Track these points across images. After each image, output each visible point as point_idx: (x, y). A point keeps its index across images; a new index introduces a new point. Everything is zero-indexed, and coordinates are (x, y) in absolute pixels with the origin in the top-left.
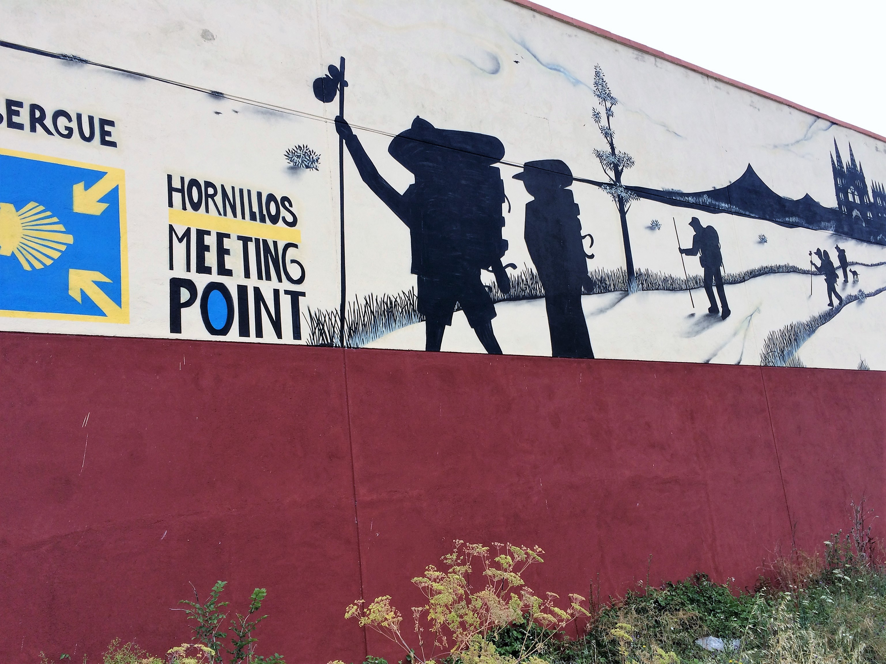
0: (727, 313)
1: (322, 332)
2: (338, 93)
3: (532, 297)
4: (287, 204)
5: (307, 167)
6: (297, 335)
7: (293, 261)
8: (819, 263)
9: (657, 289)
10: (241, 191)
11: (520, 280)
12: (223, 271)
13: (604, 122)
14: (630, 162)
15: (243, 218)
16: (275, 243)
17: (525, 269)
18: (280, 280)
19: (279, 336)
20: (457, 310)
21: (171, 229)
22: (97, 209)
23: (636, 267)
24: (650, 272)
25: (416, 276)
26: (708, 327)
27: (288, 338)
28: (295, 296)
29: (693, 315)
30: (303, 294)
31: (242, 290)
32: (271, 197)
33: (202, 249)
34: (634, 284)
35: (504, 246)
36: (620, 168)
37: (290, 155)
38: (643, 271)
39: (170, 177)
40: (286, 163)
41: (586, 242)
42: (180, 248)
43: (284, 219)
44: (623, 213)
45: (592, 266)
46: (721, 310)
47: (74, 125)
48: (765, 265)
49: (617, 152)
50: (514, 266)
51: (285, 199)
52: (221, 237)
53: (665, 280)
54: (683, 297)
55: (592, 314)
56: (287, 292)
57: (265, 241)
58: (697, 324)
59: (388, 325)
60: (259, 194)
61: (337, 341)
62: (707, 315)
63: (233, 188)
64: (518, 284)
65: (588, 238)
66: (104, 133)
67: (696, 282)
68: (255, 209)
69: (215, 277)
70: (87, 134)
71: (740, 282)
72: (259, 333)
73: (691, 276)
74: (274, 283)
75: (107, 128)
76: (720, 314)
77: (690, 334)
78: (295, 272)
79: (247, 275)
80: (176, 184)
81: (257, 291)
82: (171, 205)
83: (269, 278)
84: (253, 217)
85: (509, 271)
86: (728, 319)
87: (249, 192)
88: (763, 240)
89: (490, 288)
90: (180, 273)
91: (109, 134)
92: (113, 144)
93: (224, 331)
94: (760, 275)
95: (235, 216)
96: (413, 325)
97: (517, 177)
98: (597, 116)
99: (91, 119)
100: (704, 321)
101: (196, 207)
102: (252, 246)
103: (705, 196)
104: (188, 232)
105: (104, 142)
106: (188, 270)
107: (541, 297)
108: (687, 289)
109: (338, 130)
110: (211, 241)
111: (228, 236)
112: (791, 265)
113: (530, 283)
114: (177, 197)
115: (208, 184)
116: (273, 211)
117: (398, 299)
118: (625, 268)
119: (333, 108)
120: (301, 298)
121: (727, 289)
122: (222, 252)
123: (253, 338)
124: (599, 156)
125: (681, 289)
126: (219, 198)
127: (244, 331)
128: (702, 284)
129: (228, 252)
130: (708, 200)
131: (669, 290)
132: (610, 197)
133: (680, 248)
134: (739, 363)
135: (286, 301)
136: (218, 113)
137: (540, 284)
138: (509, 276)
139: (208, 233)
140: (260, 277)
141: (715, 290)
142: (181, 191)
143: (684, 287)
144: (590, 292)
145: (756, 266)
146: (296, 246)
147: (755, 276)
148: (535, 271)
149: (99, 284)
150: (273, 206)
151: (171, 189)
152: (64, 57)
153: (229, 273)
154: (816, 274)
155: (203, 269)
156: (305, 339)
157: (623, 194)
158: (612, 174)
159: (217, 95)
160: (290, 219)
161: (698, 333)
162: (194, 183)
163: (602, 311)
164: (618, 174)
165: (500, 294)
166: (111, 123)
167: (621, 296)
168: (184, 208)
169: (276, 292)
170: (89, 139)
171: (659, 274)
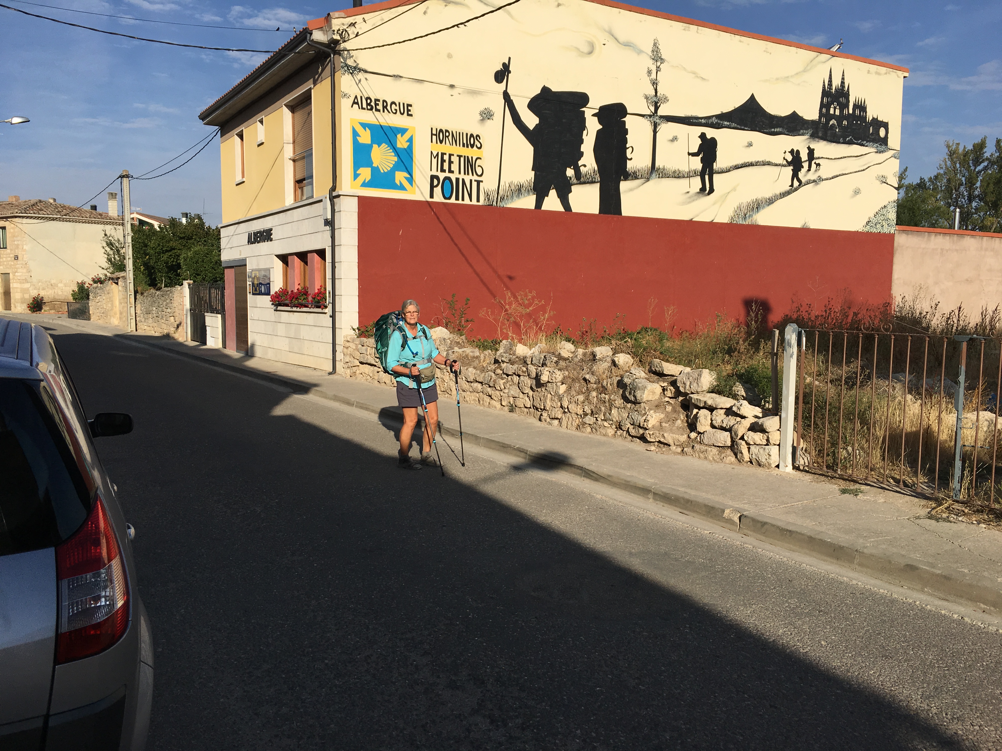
0: (712, 190)
1: (489, 199)
2: (506, 77)
3: (593, 182)
4: (478, 138)
5: (488, 119)
6: (478, 200)
7: (479, 166)
8: (790, 158)
9: (668, 177)
10: (459, 133)
11: (587, 173)
12: (451, 171)
13: (653, 76)
14: (666, 100)
15: (460, 146)
16: (472, 158)
17: (591, 167)
18: (473, 175)
19: (471, 201)
20: (552, 189)
21: (432, 152)
22: (406, 145)
23: (657, 165)
24: (665, 167)
25: (534, 172)
26: (696, 200)
27: (474, 202)
28: (478, 182)
29: (688, 192)
30: (482, 181)
31: (457, 180)
32: (472, 135)
33: (443, 161)
34: (654, 175)
35: (582, 154)
36: (658, 105)
37: (481, 114)
38: (661, 167)
39: (432, 129)
40: (479, 117)
41: (629, 151)
42: (434, 161)
43: (476, 146)
44: (655, 132)
45: (630, 165)
46: (708, 189)
47: (397, 108)
48: (746, 161)
49: (658, 94)
50: (585, 166)
51: (478, 136)
52: (450, 155)
53: (675, 172)
54: (685, 181)
55: (625, 192)
56: (475, 181)
57: (468, 157)
58: (690, 198)
59: (518, 196)
60: (467, 134)
61: (495, 203)
62: (698, 193)
63: (456, 132)
64: (586, 175)
65: (630, 149)
66: (409, 110)
67: (695, 173)
68: (465, 142)
69: (447, 174)
70: (402, 112)
71: (726, 172)
72: (463, 200)
73: (692, 169)
74: (470, 176)
75: (409, 108)
76: (707, 192)
77: (684, 203)
78: (479, 171)
79: (460, 173)
80: (434, 132)
81: (463, 180)
82: (432, 142)
83: (468, 174)
84: (464, 146)
85: (582, 169)
86: (712, 195)
87: (463, 133)
88: (750, 145)
89: (570, 178)
90: (434, 173)
91: (410, 110)
92: (411, 115)
93: (449, 198)
94: (741, 167)
95: (456, 145)
96: (530, 197)
97: (594, 115)
98: (649, 72)
99: (404, 104)
100: (695, 196)
101: (441, 142)
102: (462, 159)
103: (714, 118)
104: (437, 154)
105: (408, 115)
106: (437, 171)
107: (597, 182)
108: (688, 177)
109: (504, 98)
110: (446, 157)
111: (453, 155)
112: (767, 160)
113: (592, 175)
114: (434, 137)
115: (447, 131)
116: (472, 143)
117: (524, 184)
118: (650, 165)
119: (503, 86)
120: (481, 183)
121: (715, 176)
122: (450, 162)
123: (460, 202)
124: (647, 98)
125: (684, 177)
126: (450, 137)
127: (457, 198)
128: (699, 174)
129: (452, 162)
130: (714, 120)
131: (676, 177)
132: (649, 123)
133: (688, 153)
134: (713, 220)
135: (474, 184)
136: (452, 95)
137: (598, 175)
138: (582, 171)
139: (445, 154)
140: (465, 174)
141: (707, 177)
142: (436, 135)
143: (686, 176)
144: (626, 179)
145: (740, 162)
146: (480, 158)
147: (739, 168)
148: (596, 168)
149: (406, 178)
150: (472, 139)
151: (432, 134)
152: (394, 76)
153: (453, 172)
154: (786, 166)
155: (443, 170)
156: (481, 203)
157: (658, 121)
158: (653, 109)
159: (452, 86)
160: (479, 145)
161: (689, 202)
162: (441, 131)
163: (631, 190)
164: (657, 108)
165: (575, 181)
166: (411, 106)
167: (644, 182)
168: (437, 143)
169: (471, 181)
170: (402, 114)
171: (671, 168)
